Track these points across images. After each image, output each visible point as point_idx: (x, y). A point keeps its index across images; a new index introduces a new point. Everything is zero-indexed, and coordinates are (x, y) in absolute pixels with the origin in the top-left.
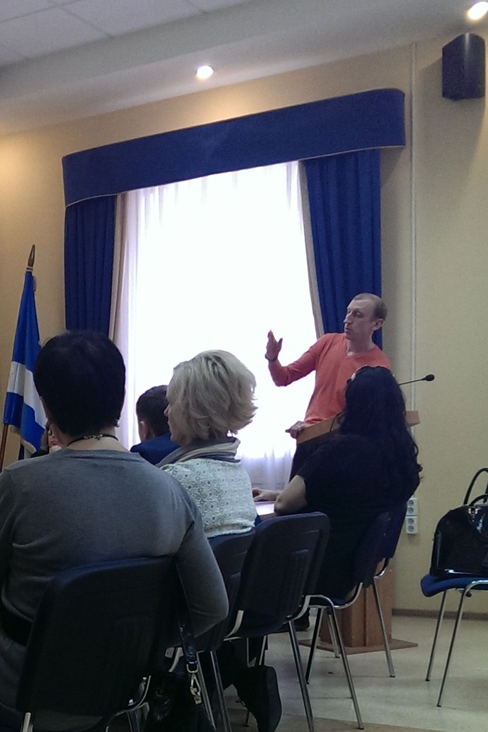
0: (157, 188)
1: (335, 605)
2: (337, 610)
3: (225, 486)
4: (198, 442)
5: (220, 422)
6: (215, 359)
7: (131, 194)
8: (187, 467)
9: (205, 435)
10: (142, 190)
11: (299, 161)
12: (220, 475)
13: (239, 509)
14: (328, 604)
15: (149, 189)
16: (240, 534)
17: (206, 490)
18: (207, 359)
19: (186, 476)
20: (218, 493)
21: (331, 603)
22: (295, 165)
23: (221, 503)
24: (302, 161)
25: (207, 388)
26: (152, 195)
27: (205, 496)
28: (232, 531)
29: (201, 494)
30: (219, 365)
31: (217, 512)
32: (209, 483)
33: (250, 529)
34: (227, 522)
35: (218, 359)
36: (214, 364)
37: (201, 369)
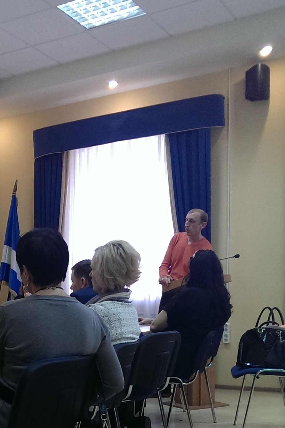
0: (86, 149)
1: (183, 382)
2: (184, 385)
3: (123, 316)
4: (109, 291)
5: (120, 280)
6: (118, 245)
7: (72, 152)
8: (102, 305)
9: (112, 287)
10: (77, 150)
11: (165, 135)
12: (120, 310)
13: (131, 329)
14: (179, 382)
15: (81, 149)
16: (131, 343)
17: (112, 318)
18: (114, 245)
19: (102, 310)
20: (119, 320)
21: (181, 381)
22: (163, 137)
23: (121, 326)
24: (167, 134)
25: (114, 262)
26: (83, 153)
27: (112, 322)
28: (126, 341)
29: (110, 320)
30: (120, 248)
31: (119, 331)
32: (114, 314)
33: (136, 340)
34: (124, 336)
35: (120, 245)
36: (118, 248)
37: (110, 251)
